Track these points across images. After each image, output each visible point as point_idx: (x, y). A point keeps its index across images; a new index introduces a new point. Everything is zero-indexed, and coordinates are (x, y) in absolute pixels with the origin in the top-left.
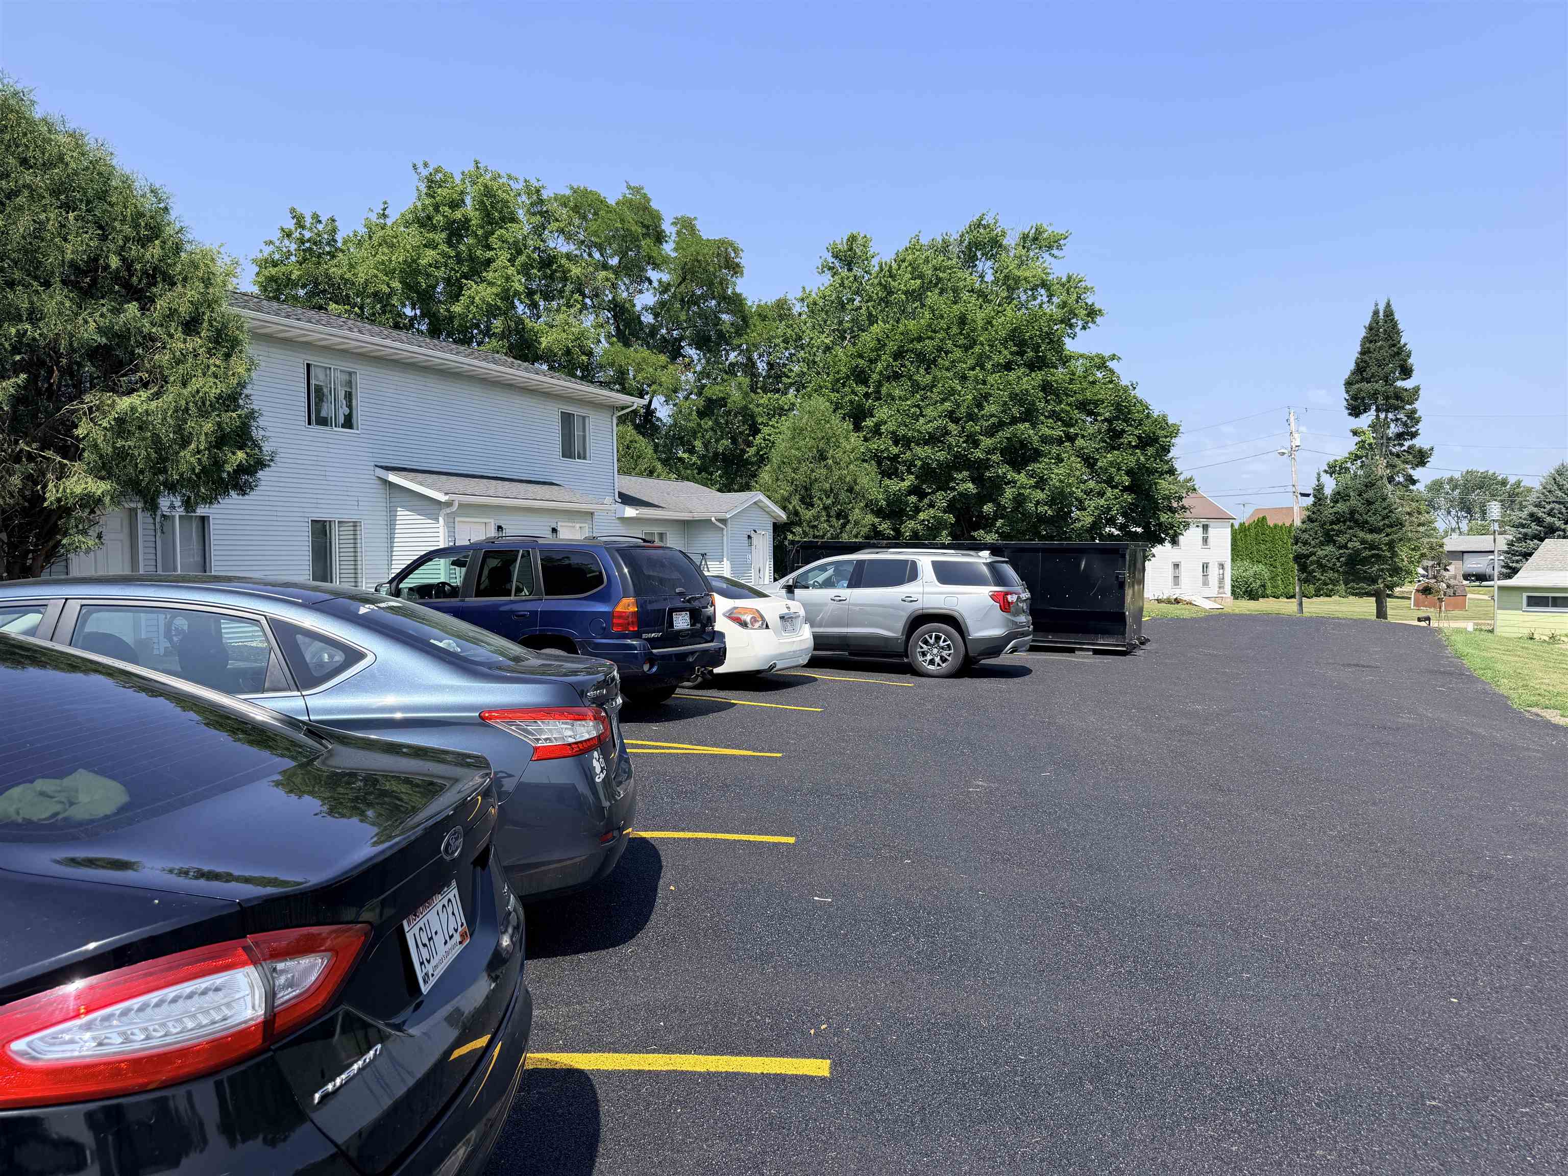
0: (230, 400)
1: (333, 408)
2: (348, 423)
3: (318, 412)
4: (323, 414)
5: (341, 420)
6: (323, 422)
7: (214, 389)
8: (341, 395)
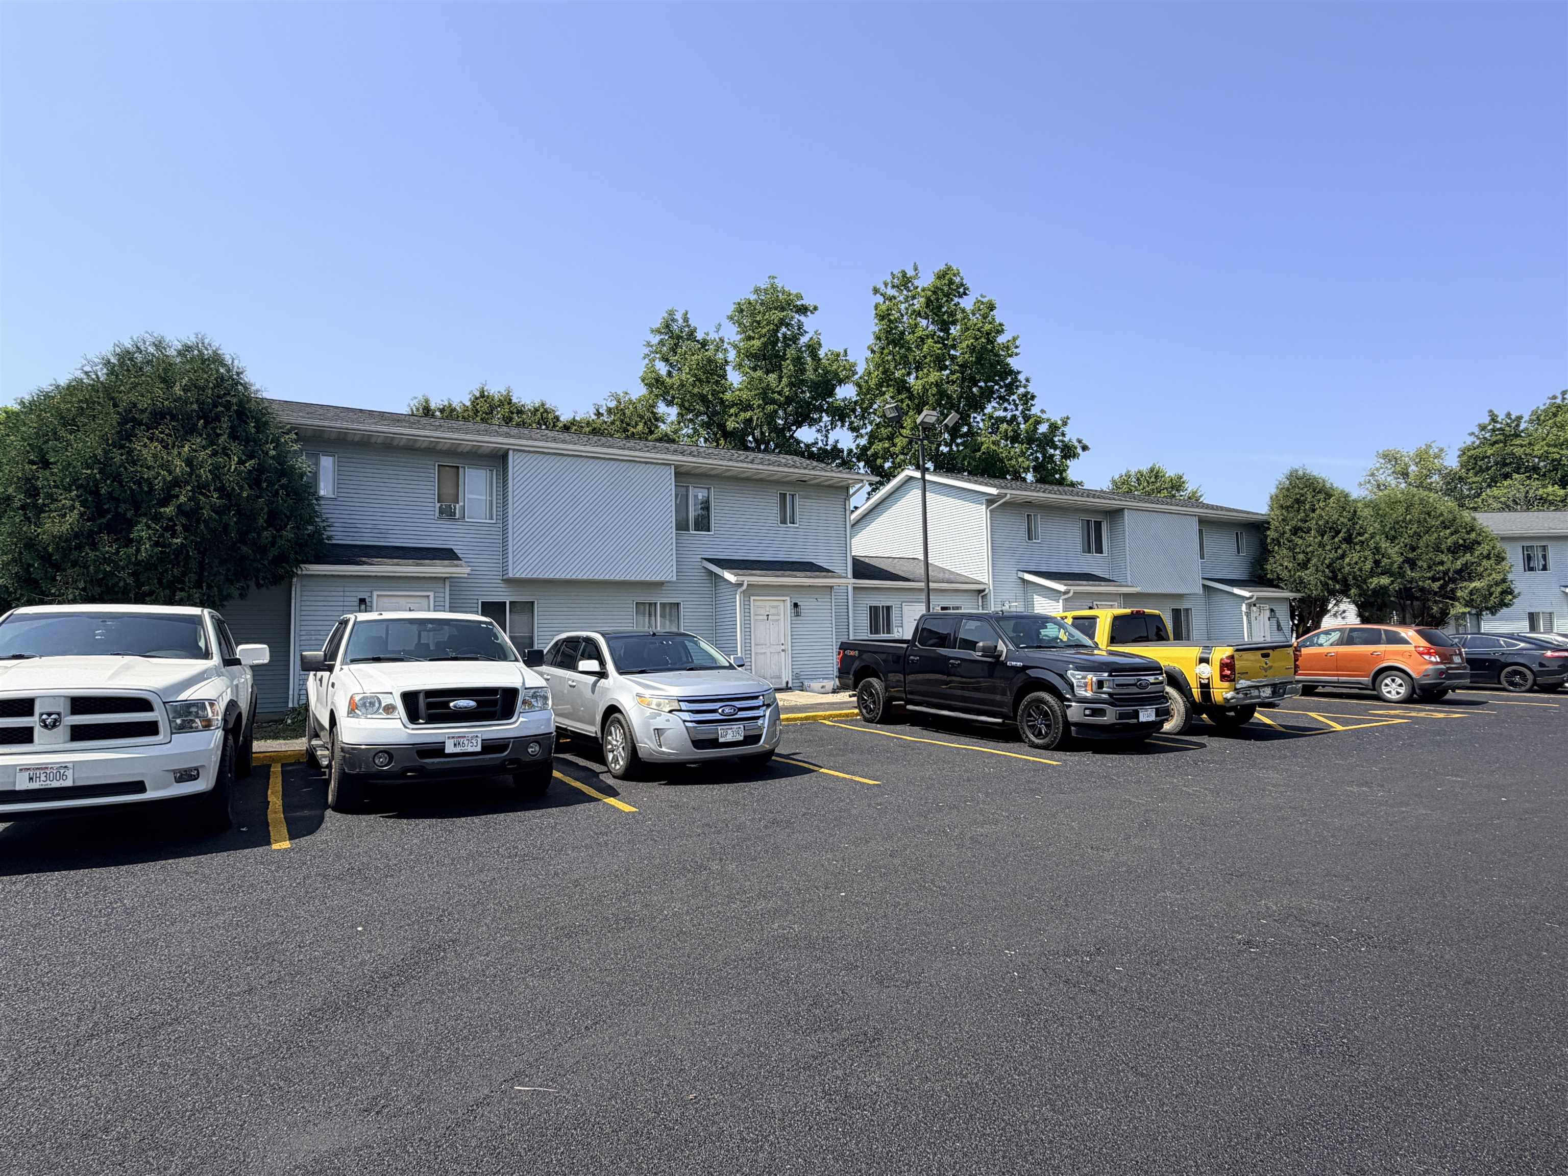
0: (1504, 581)
1: (1538, 563)
2: (1545, 568)
3: (1529, 564)
4: (1531, 565)
5: (1541, 567)
6: (1531, 569)
7: (1499, 577)
8: (1540, 556)
